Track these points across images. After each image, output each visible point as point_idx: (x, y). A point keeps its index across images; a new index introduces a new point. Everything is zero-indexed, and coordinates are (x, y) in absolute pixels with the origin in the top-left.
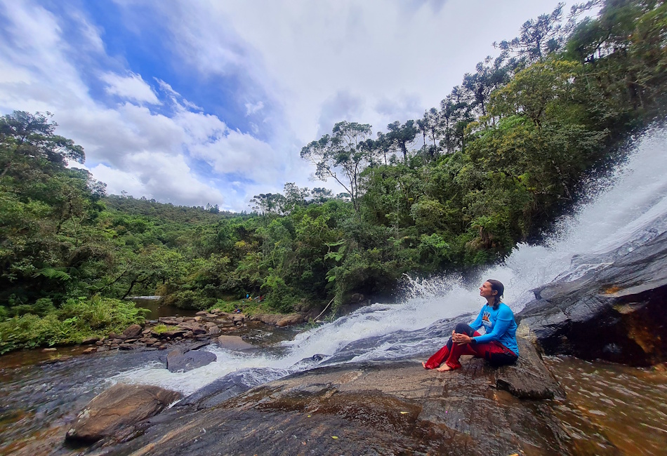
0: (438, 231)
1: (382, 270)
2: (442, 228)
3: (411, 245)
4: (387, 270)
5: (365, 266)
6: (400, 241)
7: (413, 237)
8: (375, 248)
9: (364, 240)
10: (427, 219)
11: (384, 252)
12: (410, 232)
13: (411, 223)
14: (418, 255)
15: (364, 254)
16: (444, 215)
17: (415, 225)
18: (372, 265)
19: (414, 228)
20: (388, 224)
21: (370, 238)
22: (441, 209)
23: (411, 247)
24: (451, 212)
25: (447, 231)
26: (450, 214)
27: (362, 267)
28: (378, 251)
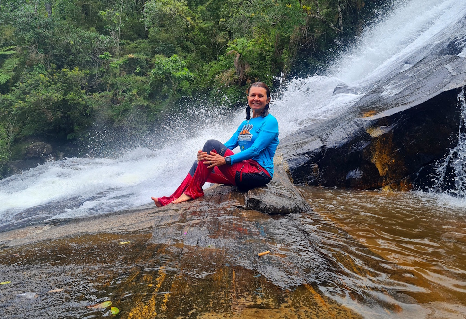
0: (181, 53)
1: (86, 106)
2: (186, 49)
3: (138, 70)
4: (95, 107)
5: (57, 97)
6: (121, 61)
7: (142, 57)
8: (77, 68)
9: (56, 52)
10: (167, 31)
11: (92, 77)
12: (138, 49)
13: (141, 33)
14: (147, 87)
15: (56, 76)
16: (193, 28)
17: (146, 37)
18: (69, 97)
19: (144, 43)
20: (101, 30)
21: (67, 49)
22: (189, 18)
23: (137, 74)
24: (203, 25)
25: (194, 55)
26: (201, 30)
27: (50, 98)
28: (82, 73)
